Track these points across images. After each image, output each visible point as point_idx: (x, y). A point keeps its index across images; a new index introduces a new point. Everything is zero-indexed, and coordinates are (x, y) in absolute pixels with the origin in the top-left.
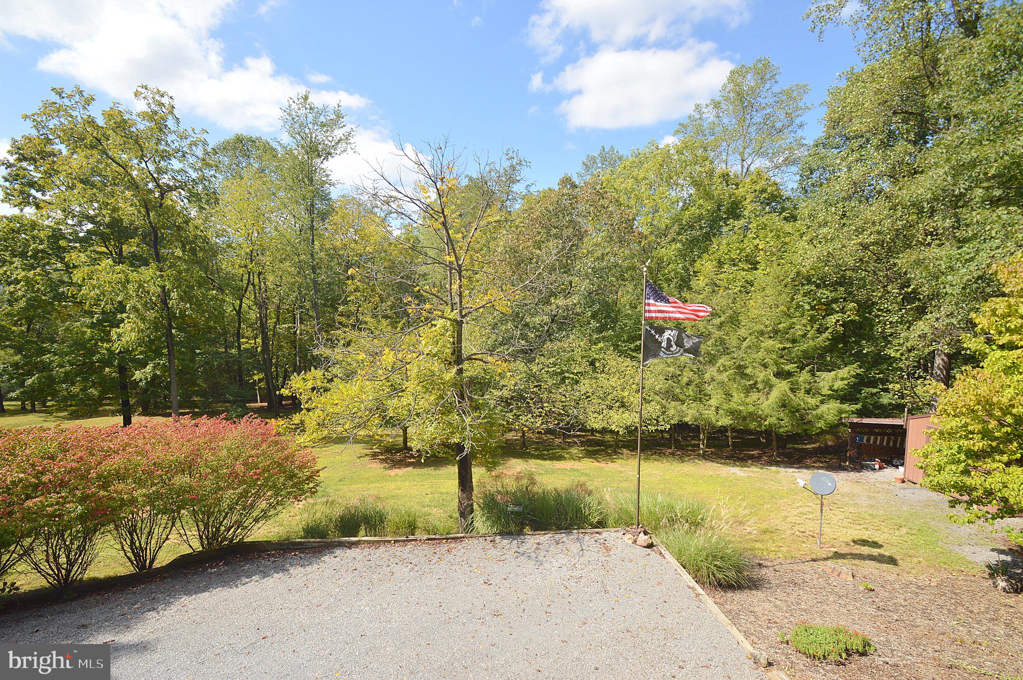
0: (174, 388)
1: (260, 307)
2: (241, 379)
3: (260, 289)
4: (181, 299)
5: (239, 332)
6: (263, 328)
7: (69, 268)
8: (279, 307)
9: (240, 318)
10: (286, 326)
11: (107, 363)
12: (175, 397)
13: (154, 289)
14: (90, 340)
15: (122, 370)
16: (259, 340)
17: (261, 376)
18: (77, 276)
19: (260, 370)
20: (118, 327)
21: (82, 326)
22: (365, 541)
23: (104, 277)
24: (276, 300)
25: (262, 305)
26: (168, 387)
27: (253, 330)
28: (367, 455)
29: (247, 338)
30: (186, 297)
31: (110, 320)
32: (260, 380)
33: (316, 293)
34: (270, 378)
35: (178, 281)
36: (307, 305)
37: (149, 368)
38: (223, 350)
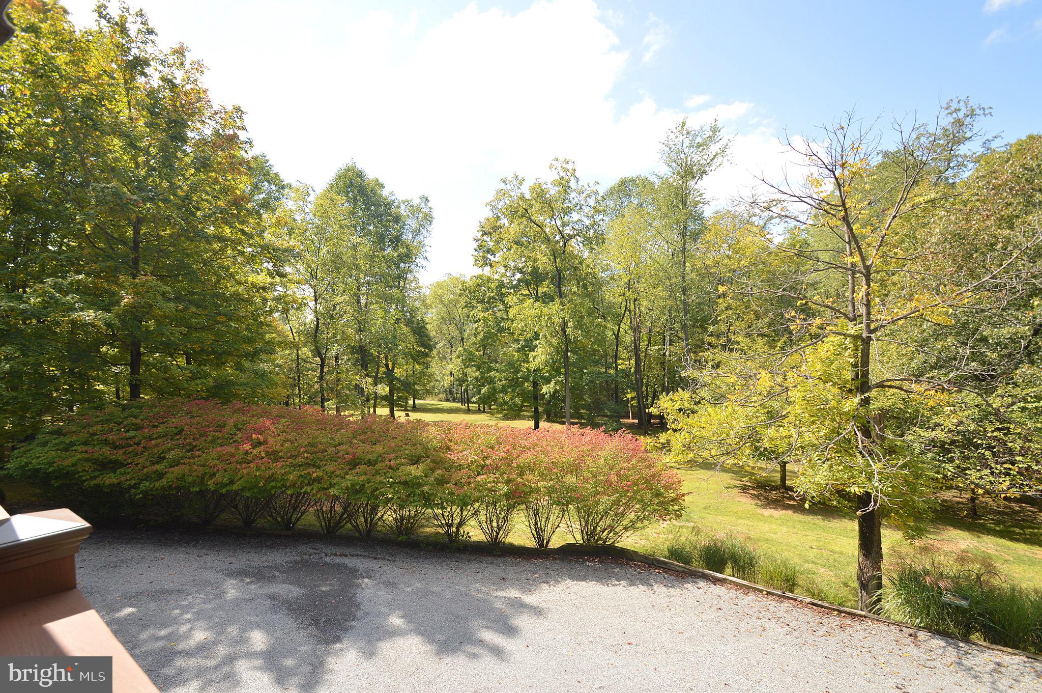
0: (568, 401)
1: (635, 331)
2: (617, 397)
3: (635, 314)
4: (576, 328)
5: (616, 353)
6: (637, 348)
7: (507, 308)
8: (650, 331)
9: (617, 340)
10: (656, 347)
11: (526, 379)
12: (569, 410)
13: (557, 320)
14: (517, 361)
15: (535, 384)
16: (633, 362)
17: (634, 394)
18: (512, 313)
19: (633, 389)
20: (534, 351)
21: (512, 350)
22: (731, 581)
23: (528, 312)
24: (648, 324)
25: (636, 329)
26: (564, 401)
27: (628, 352)
28: (735, 486)
29: (623, 359)
30: (579, 325)
31: (529, 346)
32: (633, 398)
33: (685, 314)
34: (641, 397)
35: (574, 313)
36: (677, 326)
37: (552, 383)
38: (604, 370)
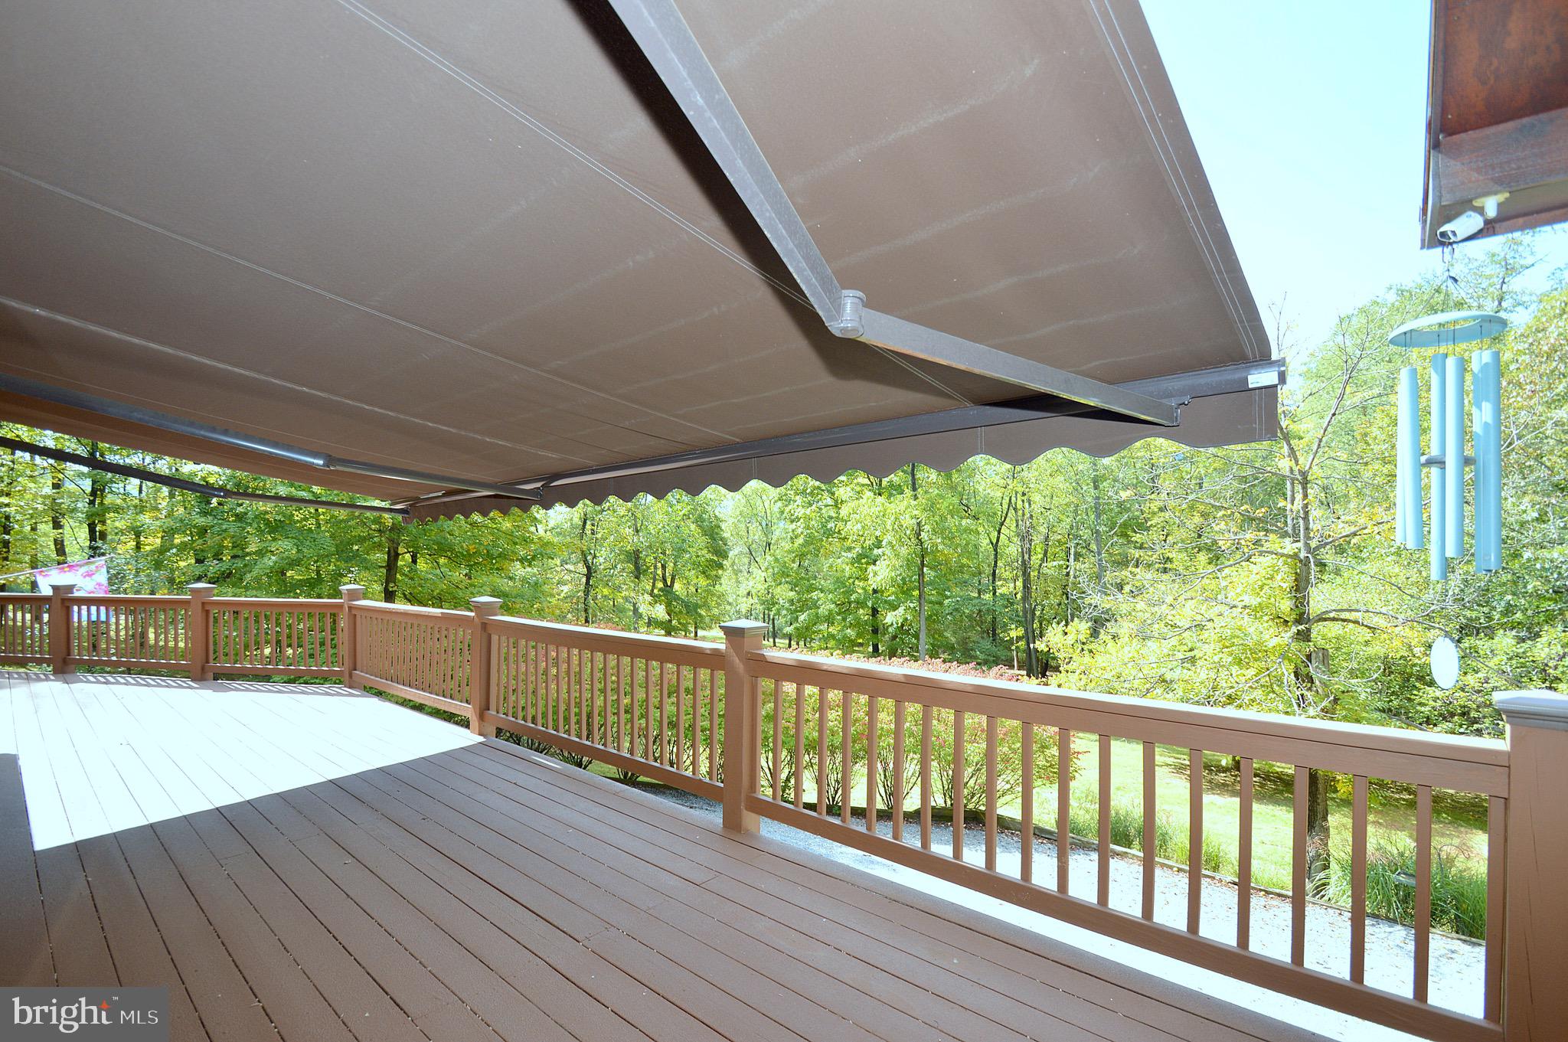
0: (923, 636)
1: (1023, 539)
2: (994, 634)
3: (1023, 515)
4: (935, 532)
5: (994, 571)
6: (1025, 568)
7: (837, 504)
8: (1047, 538)
9: (995, 550)
10: (1055, 563)
11: (860, 604)
13: (908, 522)
14: (849, 578)
15: (875, 612)
16: (1020, 584)
17: (1021, 632)
18: (844, 511)
19: (1019, 623)
20: (874, 564)
21: (843, 564)
23: (864, 510)
24: (1043, 530)
25: (1025, 537)
26: (917, 636)
27: (1013, 570)
29: (1005, 580)
30: (939, 530)
31: (867, 558)
32: (1019, 639)
33: (1098, 516)
34: (1030, 635)
36: (1085, 533)
37: (901, 610)
38: (976, 595)
